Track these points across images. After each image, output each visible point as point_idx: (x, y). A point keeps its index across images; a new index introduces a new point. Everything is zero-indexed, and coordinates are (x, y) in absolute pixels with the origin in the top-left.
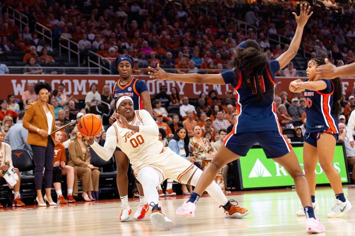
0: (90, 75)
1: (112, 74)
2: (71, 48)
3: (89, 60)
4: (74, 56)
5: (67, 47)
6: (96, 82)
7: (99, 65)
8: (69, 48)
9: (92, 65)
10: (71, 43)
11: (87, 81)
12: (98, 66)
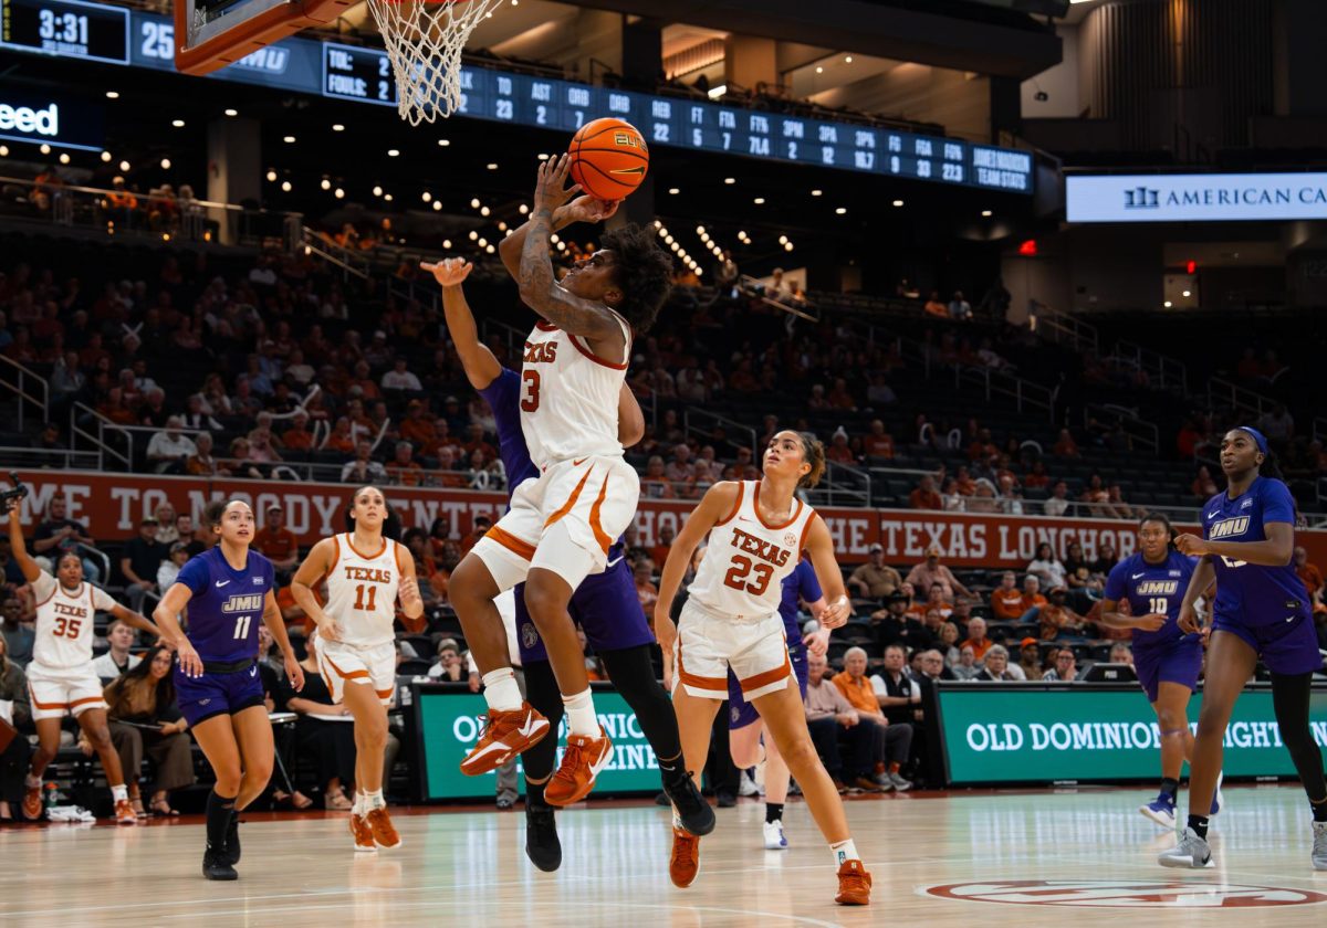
0: (67, 471)
1: (135, 471)
2: (25, 390)
3: (74, 428)
4: (32, 412)
5: (16, 385)
6: (85, 491)
7: (100, 442)
8: (20, 390)
9: (83, 444)
10: (26, 376)
11: (60, 488)
12: (95, 447)
